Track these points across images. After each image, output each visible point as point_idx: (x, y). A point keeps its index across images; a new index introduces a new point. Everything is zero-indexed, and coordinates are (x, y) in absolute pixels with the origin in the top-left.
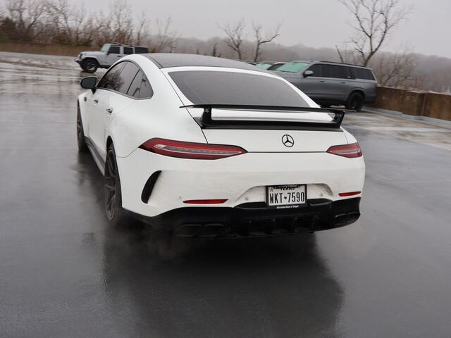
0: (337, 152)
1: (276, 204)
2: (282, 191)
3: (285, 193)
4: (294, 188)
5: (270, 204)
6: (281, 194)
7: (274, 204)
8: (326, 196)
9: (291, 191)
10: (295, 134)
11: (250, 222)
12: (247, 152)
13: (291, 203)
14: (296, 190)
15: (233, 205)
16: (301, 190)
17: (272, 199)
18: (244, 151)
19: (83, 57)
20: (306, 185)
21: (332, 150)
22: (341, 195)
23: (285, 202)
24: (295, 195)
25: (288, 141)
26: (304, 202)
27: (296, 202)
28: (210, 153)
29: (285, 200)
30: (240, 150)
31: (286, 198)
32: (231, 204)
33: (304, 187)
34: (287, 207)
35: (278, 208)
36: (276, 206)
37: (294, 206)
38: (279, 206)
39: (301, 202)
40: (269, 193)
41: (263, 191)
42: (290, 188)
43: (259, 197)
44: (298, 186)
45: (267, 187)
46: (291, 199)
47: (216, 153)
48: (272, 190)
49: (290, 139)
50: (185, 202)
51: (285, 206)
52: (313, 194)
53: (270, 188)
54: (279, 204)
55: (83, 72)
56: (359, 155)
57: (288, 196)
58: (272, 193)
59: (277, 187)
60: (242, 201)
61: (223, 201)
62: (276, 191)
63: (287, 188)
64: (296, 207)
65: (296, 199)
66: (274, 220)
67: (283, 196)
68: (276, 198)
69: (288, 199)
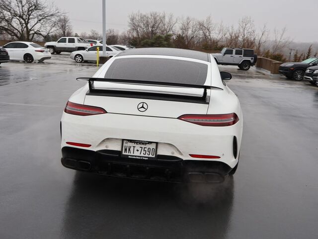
0: (188, 119)
1: (129, 154)
2: (135, 145)
3: (138, 147)
4: (146, 144)
5: (124, 153)
6: (134, 147)
7: (127, 154)
8: (177, 155)
9: (143, 146)
10: (149, 102)
11: (109, 164)
12: (107, 113)
13: (142, 155)
14: (148, 146)
15: (95, 150)
16: (153, 146)
17: (126, 150)
18: (105, 112)
20: (157, 143)
21: (184, 117)
22: (192, 156)
23: (137, 154)
24: (146, 149)
25: (143, 107)
26: (154, 156)
27: (147, 155)
28: (85, 111)
29: (136, 152)
30: (102, 111)
31: (138, 151)
33: (155, 144)
34: (137, 158)
35: (129, 157)
37: (144, 158)
38: (131, 156)
39: (151, 156)
40: (124, 145)
42: (143, 144)
43: (115, 147)
45: (123, 140)
46: (143, 152)
47: (87, 111)
48: (126, 143)
50: (67, 143)
51: (136, 156)
52: (163, 151)
53: (125, 141)
54: (132, 154)
57: (140, 149)
58: (126, 145)
59: (131, 141)
60: (103, 148)
61: (89, 146)
62: (130, 144)
63: (140, 143)
64: (146, 159)
65: (147, 152)
66: (128, 166)
67: (136, 149)
68: (129, 150)
69: (140, 151)
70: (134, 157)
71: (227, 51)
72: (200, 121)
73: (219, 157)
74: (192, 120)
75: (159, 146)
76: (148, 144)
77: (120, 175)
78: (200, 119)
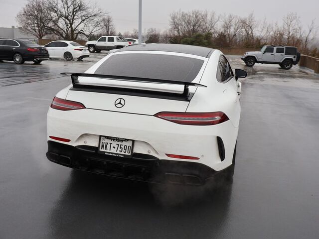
0: (166, 117)
1: (106, 151)
2: (112, 142)
3: (115, 144)
4: (123, 141)
5: (101, 150)
6: (111, 144)
7: (104, 150)
8: (153, 154)
9: (120, 143)
11: (87, 160)
12: (85, 108)
13: (118, 152)
14: (124, 143)
15: (74, 145)
16: (129, 144)
17: (103, 146)
20: (133, 141)
21: (160, 115)
23: (113, 151)
24: (123, 147)
25: (120, 103)
26: (130, 154)
27: (123, 153)
28: (66, 106)
29: (113, 149)
30: (81, 106)
31: (114, 147)
33: (131, 142)
34: (113, 155)
35: (106, 154)
36: (105, 152)
37: (119, 156)
38: (107, 153)
39: (127, 154)
40: (101, 141)
41: (97, 139)
42: (119, 141)
43: (93, 143)
44: (127, 140)
45: (100, 136)
46: (119, 149)
48: (104, 139)
49: (122, 102)
50: (50, 137)
51: (112, 153)
52: (139, 149)
53: (102, 138)
54: (108, 151)
57: (116, 146)
58: (103, 141)
59: (108, 138)
60: (81, 143)
61: (68, 141)
62: (107, 141)
63: (117, 140)
64: (121, 156)
65: (123, 150)
66: (105, 163)
67: (112, 146)
68: (106, 146)
69: (116, 148)
70: (110, 154)
71: (267, 48)
72: (179, 119)
73: (198, 159)
74: (170, 118)
75: (136, 144)
76: (125, 141)
77: (99, 172)
78: (179, 117)
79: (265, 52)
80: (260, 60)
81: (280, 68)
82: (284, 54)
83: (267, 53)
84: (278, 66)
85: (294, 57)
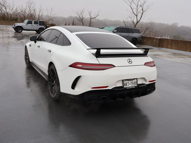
1: (127, 87)
2: (128, 81)
3: (130, 82)
5: (124, 87)
6: (128, 83)
7: (126, 87)
9: (132, 81)
10: (132, 58)
11: (117, 94)
12: (115, 67)
13: (132, 86)
14: (134, 81)
16: (135, 81)
17: (125, 85)
18: (114, 66)
19: (16, 26)
20: (137, 79)
21: (146, 64)
22: (150, 82)
23: (130, 86)
24: (133, 83)
25: (130, 61)
26: (137, 85)
27: (134, 86)
28: (101, 67)
30: (112, 66)
31: (130, 84)
32: (110, 88)
33: (136, 79)
35: (127, 88)
38: (128, 87)
39: (135, 85)
40: (124, 82)
41: (121, 82)
43: (120, 85)
44: (134, 79)
45: (123, 80)
47: (103, 67)
49: (131, 61)
50: (92, 88)
51: (130, 87)
52: (140, 82)
54: (128, 86)
55: (16, 32)
56: (154, 66)
57: (131, 83)
60: (114, 86)
61: (107, 87)
62: (126, 82)
63: (130, 80)
66: (126, 93)
69: (131, 84)
70: (129, 88)
71: (28, 22)
72: (150, 65)
79: (27, 24)
80: (26, 29)
81: (36, 33)
82: (38, 25)
83: (29, 25)
84: (35, 32)
85: (44, 27)
